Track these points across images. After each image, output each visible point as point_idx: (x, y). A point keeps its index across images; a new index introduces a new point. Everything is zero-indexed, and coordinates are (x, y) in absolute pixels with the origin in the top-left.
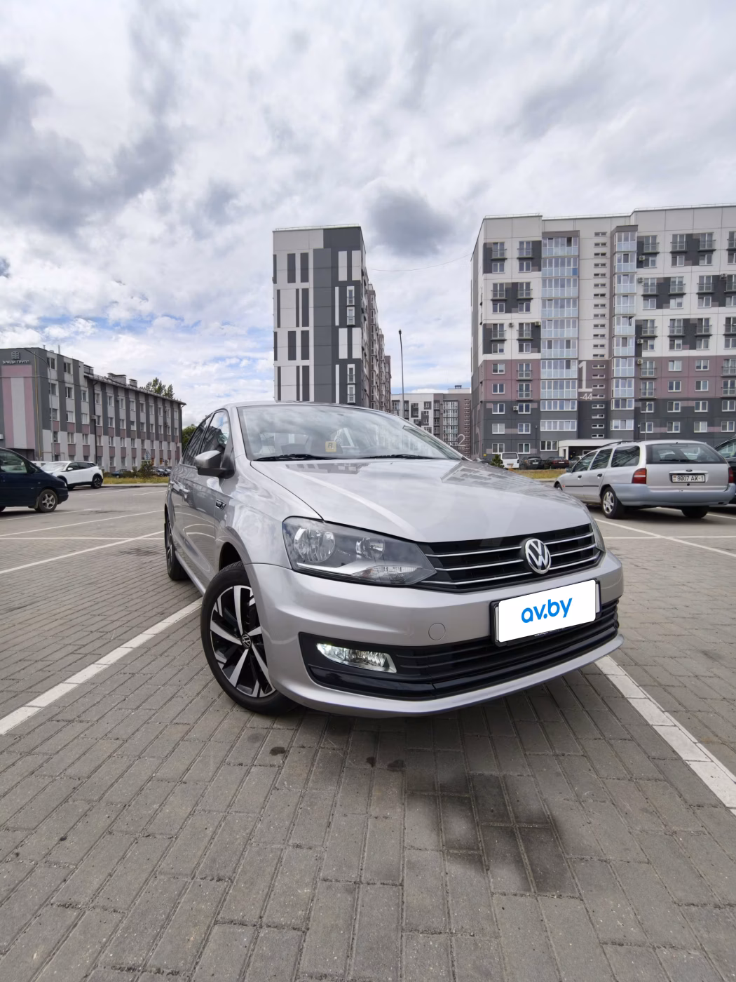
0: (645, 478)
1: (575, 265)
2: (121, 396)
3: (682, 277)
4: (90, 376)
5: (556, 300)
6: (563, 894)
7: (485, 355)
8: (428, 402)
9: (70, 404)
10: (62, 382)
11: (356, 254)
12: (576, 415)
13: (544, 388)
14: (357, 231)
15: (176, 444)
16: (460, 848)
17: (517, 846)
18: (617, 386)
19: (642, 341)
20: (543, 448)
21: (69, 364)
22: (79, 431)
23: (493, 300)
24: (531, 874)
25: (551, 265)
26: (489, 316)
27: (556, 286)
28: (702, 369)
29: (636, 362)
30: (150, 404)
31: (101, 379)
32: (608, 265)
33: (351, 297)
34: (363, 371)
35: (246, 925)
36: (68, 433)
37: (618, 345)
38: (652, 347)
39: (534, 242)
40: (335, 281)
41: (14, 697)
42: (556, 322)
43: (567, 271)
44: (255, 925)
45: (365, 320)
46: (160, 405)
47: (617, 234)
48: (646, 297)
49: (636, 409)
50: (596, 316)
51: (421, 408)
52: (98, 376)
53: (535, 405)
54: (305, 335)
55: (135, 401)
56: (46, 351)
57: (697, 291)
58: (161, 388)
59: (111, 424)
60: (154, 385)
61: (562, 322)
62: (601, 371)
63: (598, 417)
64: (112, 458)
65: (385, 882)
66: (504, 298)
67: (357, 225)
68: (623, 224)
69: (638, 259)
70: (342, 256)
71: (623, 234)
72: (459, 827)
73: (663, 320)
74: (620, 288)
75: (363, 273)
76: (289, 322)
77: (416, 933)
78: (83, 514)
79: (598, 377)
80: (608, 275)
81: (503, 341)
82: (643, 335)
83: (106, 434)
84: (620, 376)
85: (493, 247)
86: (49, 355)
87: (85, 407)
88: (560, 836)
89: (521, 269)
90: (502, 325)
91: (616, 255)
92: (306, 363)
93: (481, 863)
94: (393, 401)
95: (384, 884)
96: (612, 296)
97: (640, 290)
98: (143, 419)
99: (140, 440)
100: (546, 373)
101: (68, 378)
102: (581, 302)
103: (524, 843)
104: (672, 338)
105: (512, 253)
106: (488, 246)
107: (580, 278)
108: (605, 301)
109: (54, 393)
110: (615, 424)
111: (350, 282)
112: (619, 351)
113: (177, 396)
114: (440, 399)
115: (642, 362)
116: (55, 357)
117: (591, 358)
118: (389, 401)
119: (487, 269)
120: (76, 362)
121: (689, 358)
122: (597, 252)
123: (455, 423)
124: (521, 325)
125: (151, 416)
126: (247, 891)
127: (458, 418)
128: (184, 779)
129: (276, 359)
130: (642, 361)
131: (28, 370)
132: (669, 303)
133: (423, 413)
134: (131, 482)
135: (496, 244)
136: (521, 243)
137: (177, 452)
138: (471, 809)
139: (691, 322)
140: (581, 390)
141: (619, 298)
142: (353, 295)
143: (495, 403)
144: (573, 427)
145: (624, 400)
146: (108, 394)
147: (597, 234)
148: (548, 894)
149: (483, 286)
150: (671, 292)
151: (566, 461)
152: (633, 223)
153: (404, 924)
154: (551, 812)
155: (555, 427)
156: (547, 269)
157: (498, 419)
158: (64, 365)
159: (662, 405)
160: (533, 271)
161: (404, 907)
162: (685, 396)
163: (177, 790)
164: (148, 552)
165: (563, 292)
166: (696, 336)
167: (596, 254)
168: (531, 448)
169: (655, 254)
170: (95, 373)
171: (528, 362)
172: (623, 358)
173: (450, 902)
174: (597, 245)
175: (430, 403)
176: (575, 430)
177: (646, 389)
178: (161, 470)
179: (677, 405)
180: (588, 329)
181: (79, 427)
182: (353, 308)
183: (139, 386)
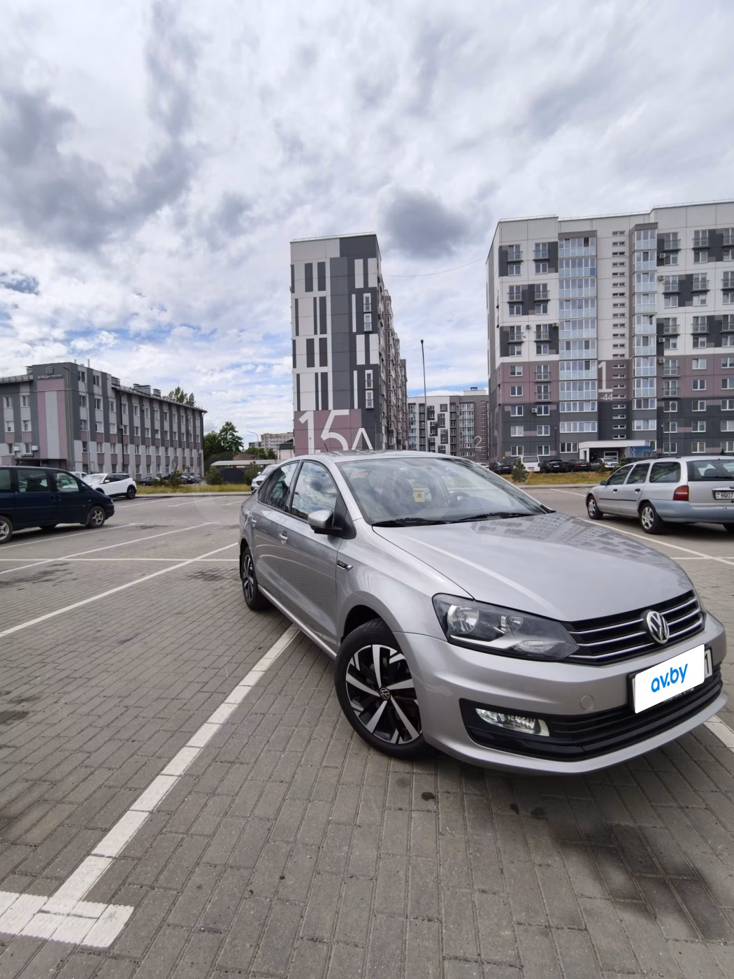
0: (688, 495)
1: (592, 264)
2: (146, 406)
3: (706, 274)
4: (118, 387)
5: (574, 301)
6: (728, 942)
7: (502, 358)
8: (444, 405)
9: (99, 415)
10: (91, 394)
11: (371, 261)
12: (596, 416)
13: (563, 389)
14: (372, 238)
15: (198, 450)
16: (625, 897)
17: (673, 897)
18: (639, 386)
19: (664, 340)
20: (563, 450)
21: (98, 377)
22: (107, 440)
23: (509, 303)
24: (694, 922)
25: (567, 266)
26: (507, 319)
27: (574, 286)
28: (728, 367)
29: (658, 361)
30: (173, 413)
31: (127, 390)
32: (627, 264)
33: (367, 304)
34: (381, 376)
35: (470, 961)
36: (98, 443)
37: (638, 344)
38: (675, 345)
39: (550, 244)
40: (351, 288)
41: (172, 736)
42: (574, 323)
43: (584, 271)
44: (477, 962)
45: (382, 326)
46: (183, 414)
47: (636, 232)
48: (667, 295)
49: (659, 409)
50: (615, 315)
51: (437, 411)
52: (125, 387)
53: (553, 407)
54: (323, 342)
55: (159, 410)
56: (77, 365)
57: (722, 287)
58: (182, 397)
59: (137, 433)
60: (177, 394)
61: (581, 322)
62: (621, 371)
63: (619, 418)
64: (138, 466)
65: (571, 927)
66: (521, 300)
67: (372, 234)
68: (643, 223)
69: (658, 257)
70: (359, 264)
71: (642, 232)
72: (618, 878)
73: (685, 318)
74: (640, 287)
75: (379, 280)
76: (307, 330)
77: (613, 973)
78: (131, 529)
79: (619, 377)
80: (627, 274)
81: (520, 343)
82: (665, 333)
83: (132, 442)
84: (642, 376)
85: (509, 249)
86: (80, 369)
87: (113, 418)
88: (709, 888)
89: (538, 270)
90: (519, 328)
91: (635, 253)
92: (324, 369)
93: (648, 911)
94: (409, 404)
95: (571, 929)
96: (632, 294)
97: (661, 288)
98: (167, 428)
99: (164, 448)
100: (564, 375)
101: (97, 390)
102: (600, 302)
103: (679, 894)
104: (696, 336)
105: (528, 255)
106: (503, 249)
107: (598, 278)
108: (625, 300)
109: (84, 405)
110: (637, 425)
111: (366, 288)
112: (640, 350)
113: (198, 404)
114: (456, 402)
115: (664, 361)
116: (85, 371)
117: (611, 358)
118: (406, 404)
119: (503, 273)
120: (104, 375)
121: (714, 355)
122: (615, 251)
123: (472, 425)
124: (538, 327)
125: (175, 424)
126: (458, 931)
127: (475, 420)
128: (358, 822)
129: (295, 366)
130: (664, 359)
131: (61, 384)
132: (692, 300)
133: (440, 416)
134: (162, 492)
135: (511, 246)
136: (537, 245)
137: (199, 459)
138: (622, 862)
139: (716, 319)
140: (600, 391)
141: (639, 296)
142: (370, 302)
143: (513, 406)
144: (593, 429)
145: (646, 400)
146: (134, 405)
147: (615, 233)
148: (714, 941)
149: (499, 289)
150: (694, 289)
151: (587, 464)
152: (652, 221)
153: (601, 964)
154: (693, 864)
155: (575, 429)
156: (564, 270)
157: (516, 422)
158: (93, 377)
159: (686, 404)
160: (549, 272)
161: (595, 948)
162: (710, 394)
163: (356, 832)
164: (213, 576)
165: (581, 293)
166: (722, 333)
167: (614, 254)
168: (551, 450)
169: (677, 251)
170: (121, 384)
171: (546, 364)
172: (644, 357)
173: (633, 946)
174: (615, 244)
175: (446, 405)
176: (596, 431)
177: (668, 388)
178: (185, 477)
179: (702, 405)
180: (607, 329)
181: (108, 437)
182: (370, 315)
183: (162, 395)
